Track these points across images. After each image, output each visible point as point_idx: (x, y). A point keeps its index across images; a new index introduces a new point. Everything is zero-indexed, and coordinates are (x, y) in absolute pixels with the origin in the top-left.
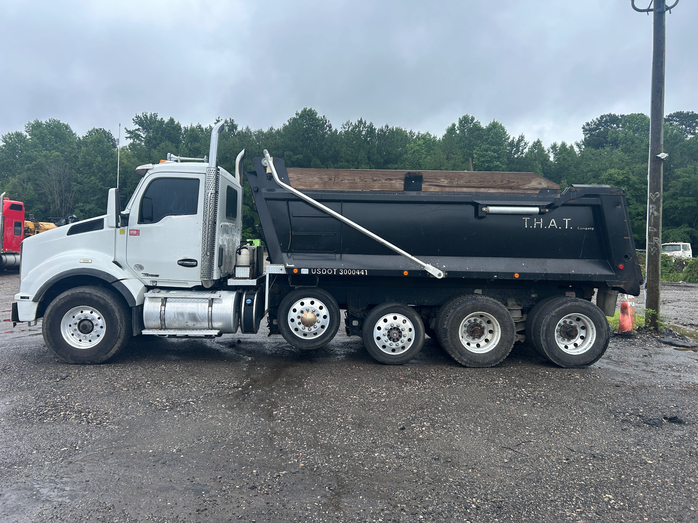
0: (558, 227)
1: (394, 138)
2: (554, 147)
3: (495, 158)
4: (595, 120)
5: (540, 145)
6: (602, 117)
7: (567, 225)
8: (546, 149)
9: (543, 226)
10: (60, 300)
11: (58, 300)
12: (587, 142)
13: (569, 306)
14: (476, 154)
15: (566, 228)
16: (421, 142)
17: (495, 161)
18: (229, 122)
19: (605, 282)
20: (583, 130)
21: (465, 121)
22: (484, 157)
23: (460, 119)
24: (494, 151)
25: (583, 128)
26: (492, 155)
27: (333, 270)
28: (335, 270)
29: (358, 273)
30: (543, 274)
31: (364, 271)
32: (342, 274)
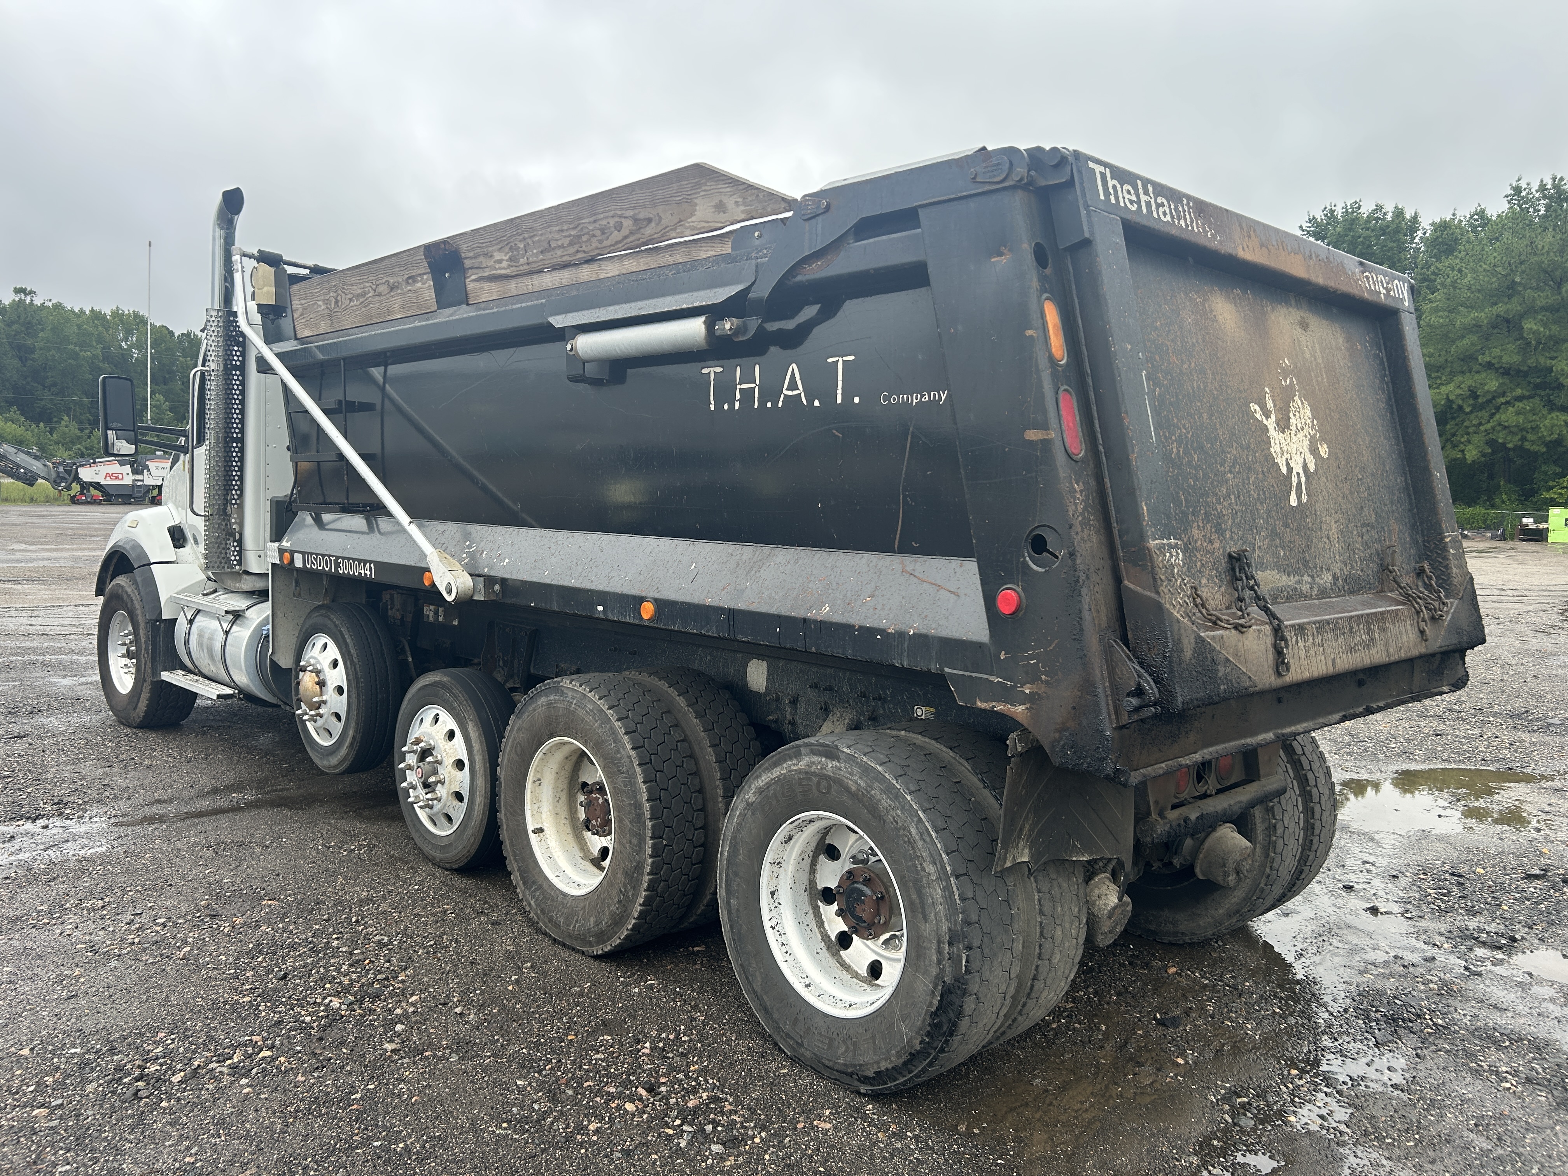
0: (810, 402)
7: (840, 384)
9: (763, 403)
13: (799, 771)
15: (839, 401)
18: (1549, 187)
19: (942, 677)
27: (331, 560)
28: (333, 559)
29: (362, 572)
30: (721, 610)
31: (370, 568)
32: (341, 572)
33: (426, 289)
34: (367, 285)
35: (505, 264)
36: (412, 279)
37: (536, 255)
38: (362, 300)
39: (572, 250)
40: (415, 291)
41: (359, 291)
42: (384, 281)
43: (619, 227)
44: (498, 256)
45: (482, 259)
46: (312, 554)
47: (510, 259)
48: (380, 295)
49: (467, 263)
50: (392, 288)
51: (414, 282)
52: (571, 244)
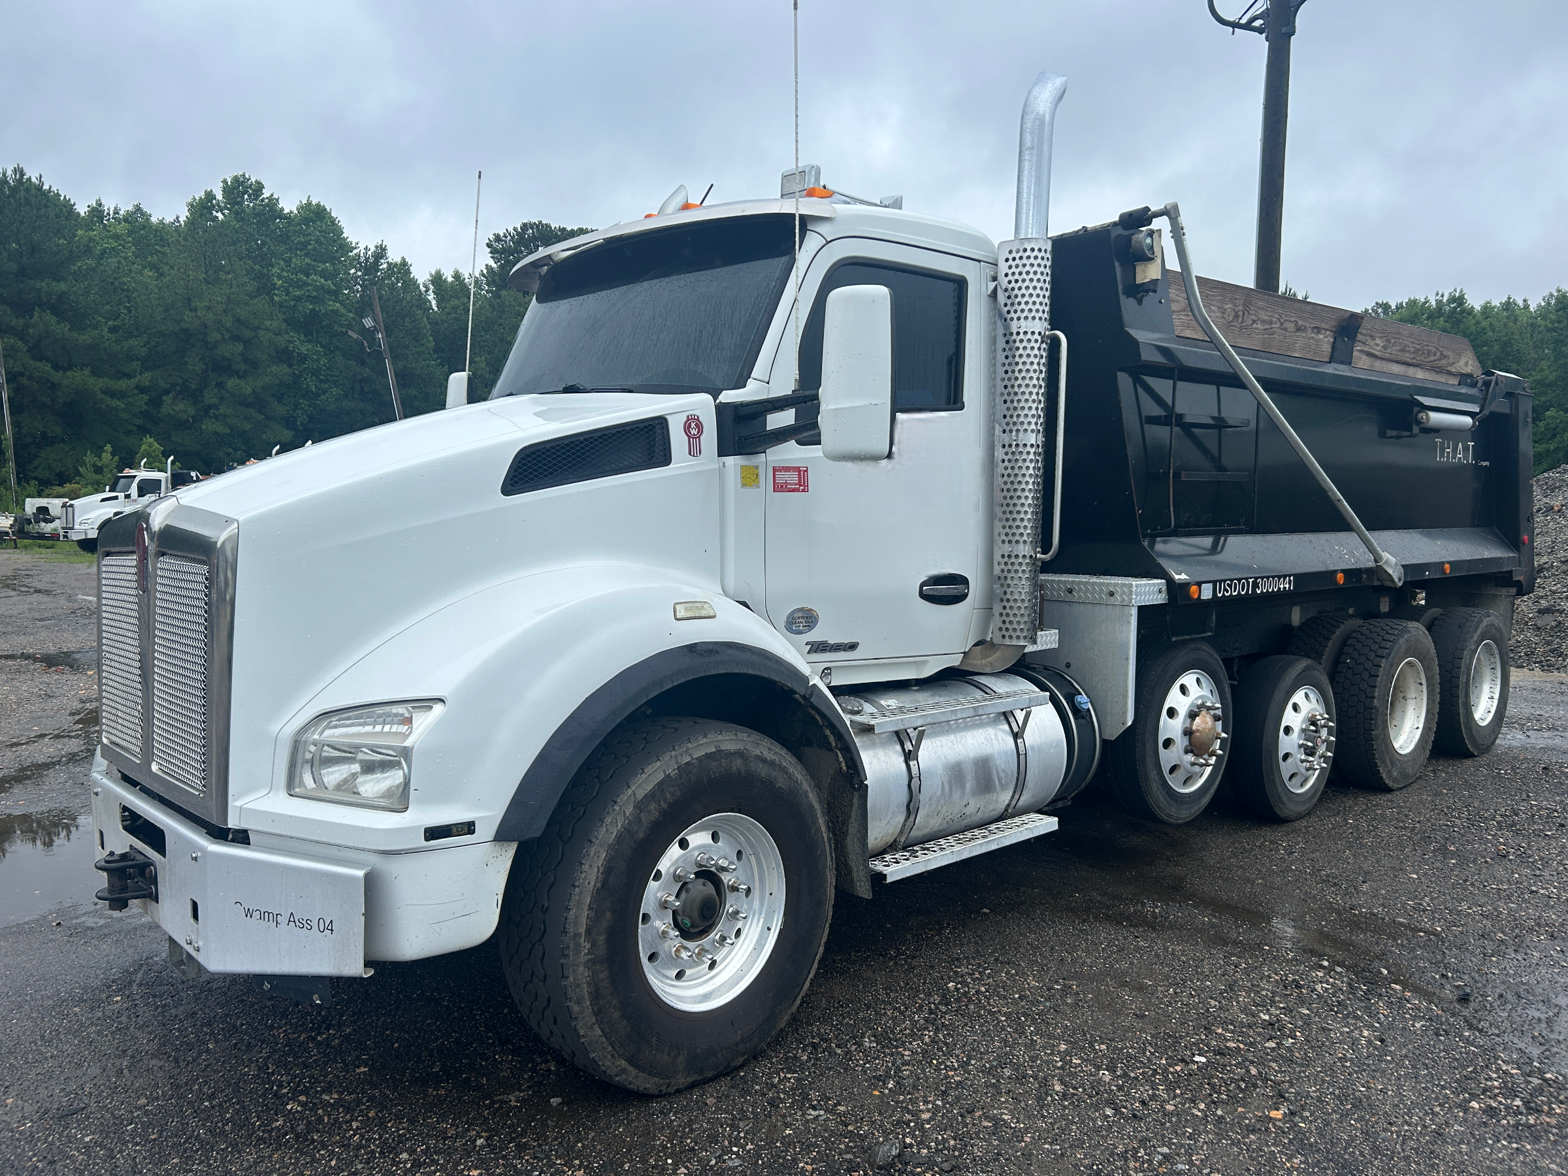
1: (46, 207)
2: (437, 279)
3: (329, 292)
4: (511, 230)
5: (408, 272)
6: (525, 227)
8: (420, 281)
10: (640, 806)
11: (629, 810)
12: (492, 277)
14: (280, 277)
16: (121, 229)
17: (329, 300)
20: (489, 250)
21: (238, 189)
22: (300, 288)
23: (225, 181)
24: (325, 275)
25: (489, 245)
26: (322, 286)
27: (1248, 583)
28: (1251, 581)
29: (1282, 586)
30: (1467, 561)
31: (1290, 581)
32: (1259, 592)
33: (1325, 341)
34: (1277, 316)
35: (1379, 348)
36: (1318, 330)
37: (1396, 350)
38: (1267, 326)
39: (1412, 356)
40: (1317, 340)
41: (1266, 318)
42: (1293, 319)
43: (1435, 354)
44: (1378, 341)
45: (1368, 338)
46: (1225, 581)
47: (1383, 347)
48: (1286, 330)
49: (1359, 337)
50: (1298, 330)
51: (1319, 332)
52: (1413, 353)
